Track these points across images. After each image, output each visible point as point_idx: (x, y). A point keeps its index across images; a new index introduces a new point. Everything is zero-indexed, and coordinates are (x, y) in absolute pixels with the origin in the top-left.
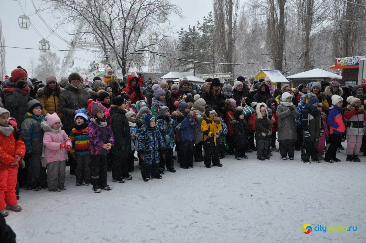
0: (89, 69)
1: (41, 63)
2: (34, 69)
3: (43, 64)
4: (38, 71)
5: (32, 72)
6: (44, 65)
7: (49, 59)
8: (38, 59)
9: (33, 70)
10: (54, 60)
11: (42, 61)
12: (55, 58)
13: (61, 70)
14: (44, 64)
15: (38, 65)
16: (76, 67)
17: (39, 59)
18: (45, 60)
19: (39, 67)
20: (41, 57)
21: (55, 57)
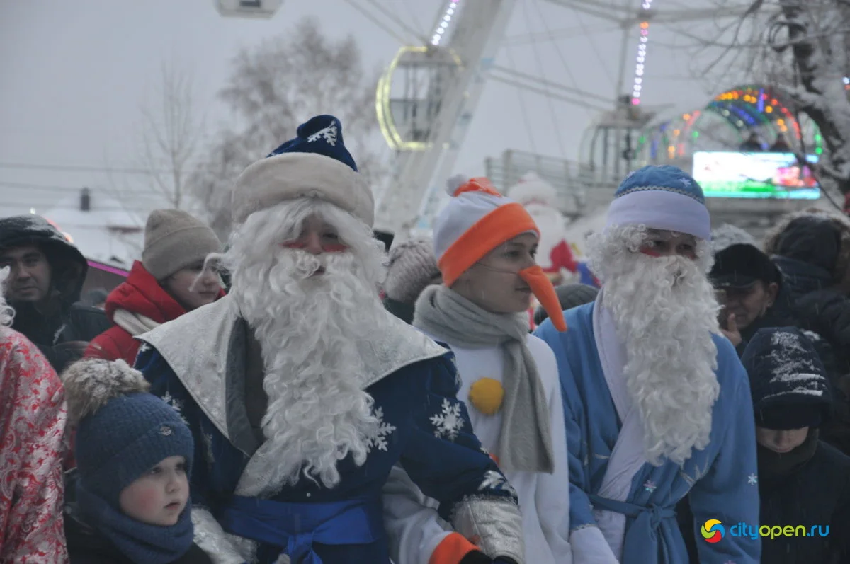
0: (586, 160)
1: (240, 125)
2: (188, 167)
3: (255, 128)
4: (220, 184)
5: (172, 187)
6: (262, 138)
7: (303, 91)
8: (225, 94)
9: (177, 174)
10: (340, 95)
11: (253, 107)
12: (343, 82)
13: (384, 173)
14: (263, 130)
15: (220, 141)
16: (508, 154)
17: (232, 94)
18: (271, 97)
19: (228, 154)
20: (248, 72)
21: (352, 78)
